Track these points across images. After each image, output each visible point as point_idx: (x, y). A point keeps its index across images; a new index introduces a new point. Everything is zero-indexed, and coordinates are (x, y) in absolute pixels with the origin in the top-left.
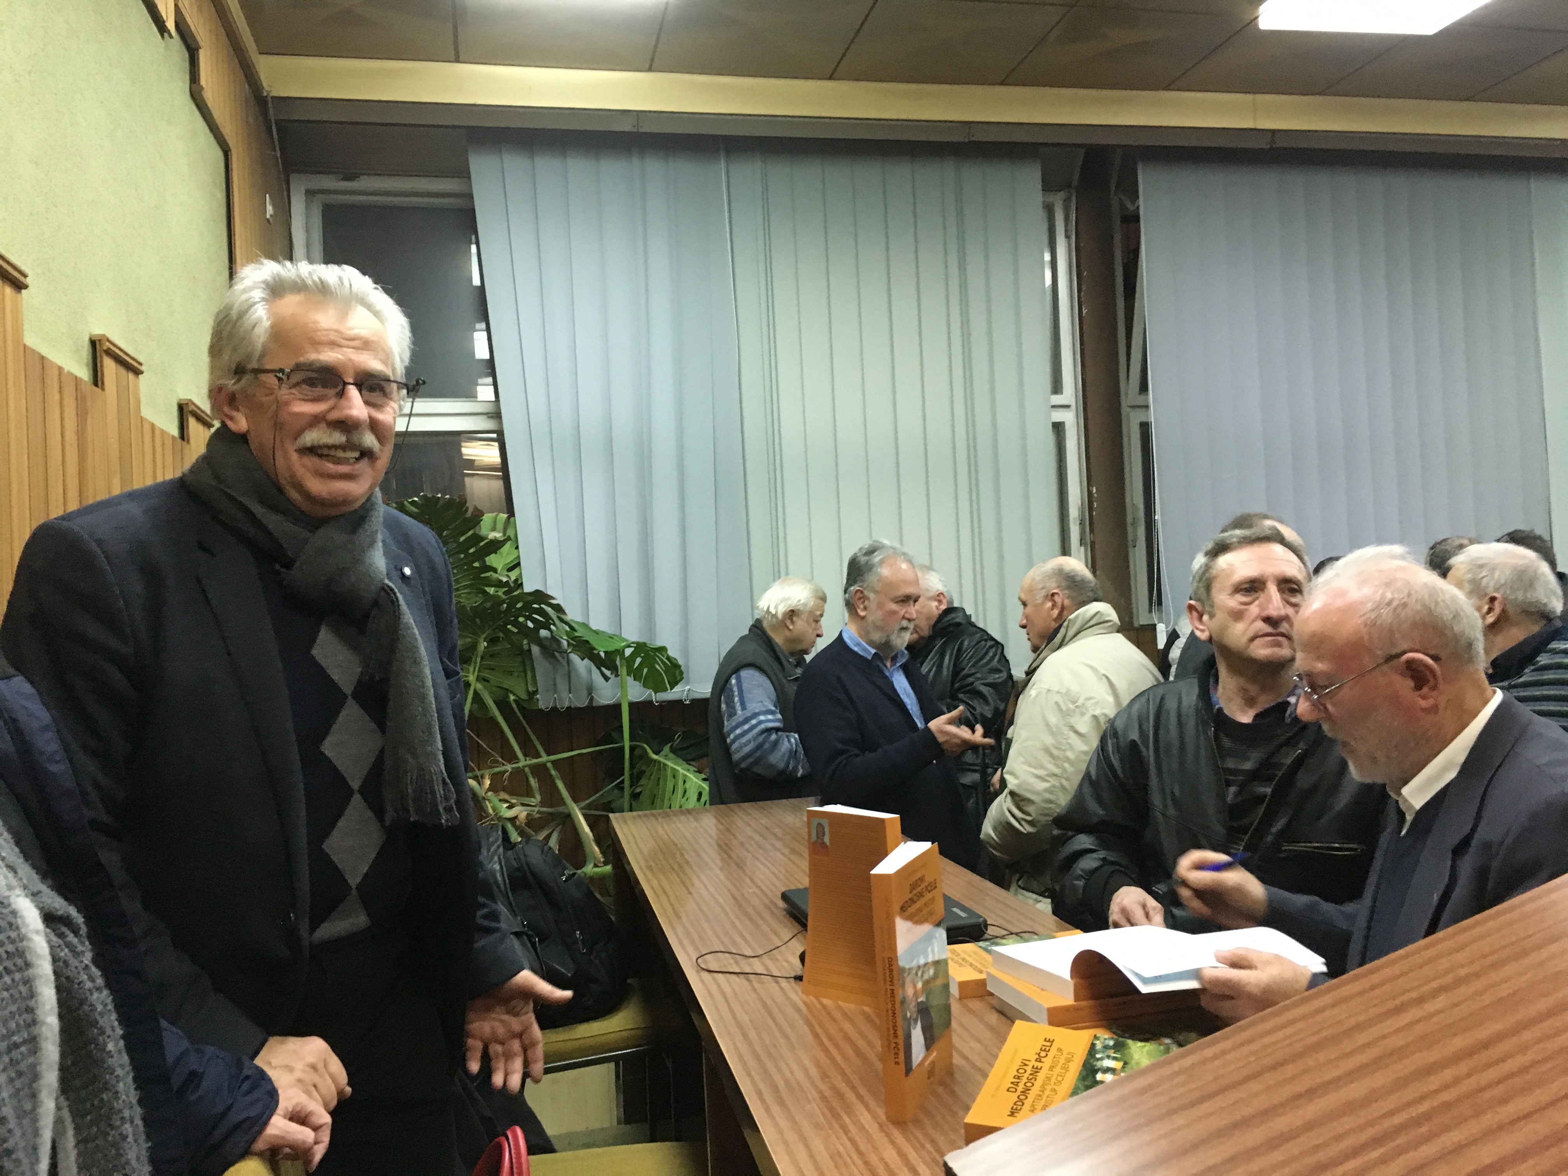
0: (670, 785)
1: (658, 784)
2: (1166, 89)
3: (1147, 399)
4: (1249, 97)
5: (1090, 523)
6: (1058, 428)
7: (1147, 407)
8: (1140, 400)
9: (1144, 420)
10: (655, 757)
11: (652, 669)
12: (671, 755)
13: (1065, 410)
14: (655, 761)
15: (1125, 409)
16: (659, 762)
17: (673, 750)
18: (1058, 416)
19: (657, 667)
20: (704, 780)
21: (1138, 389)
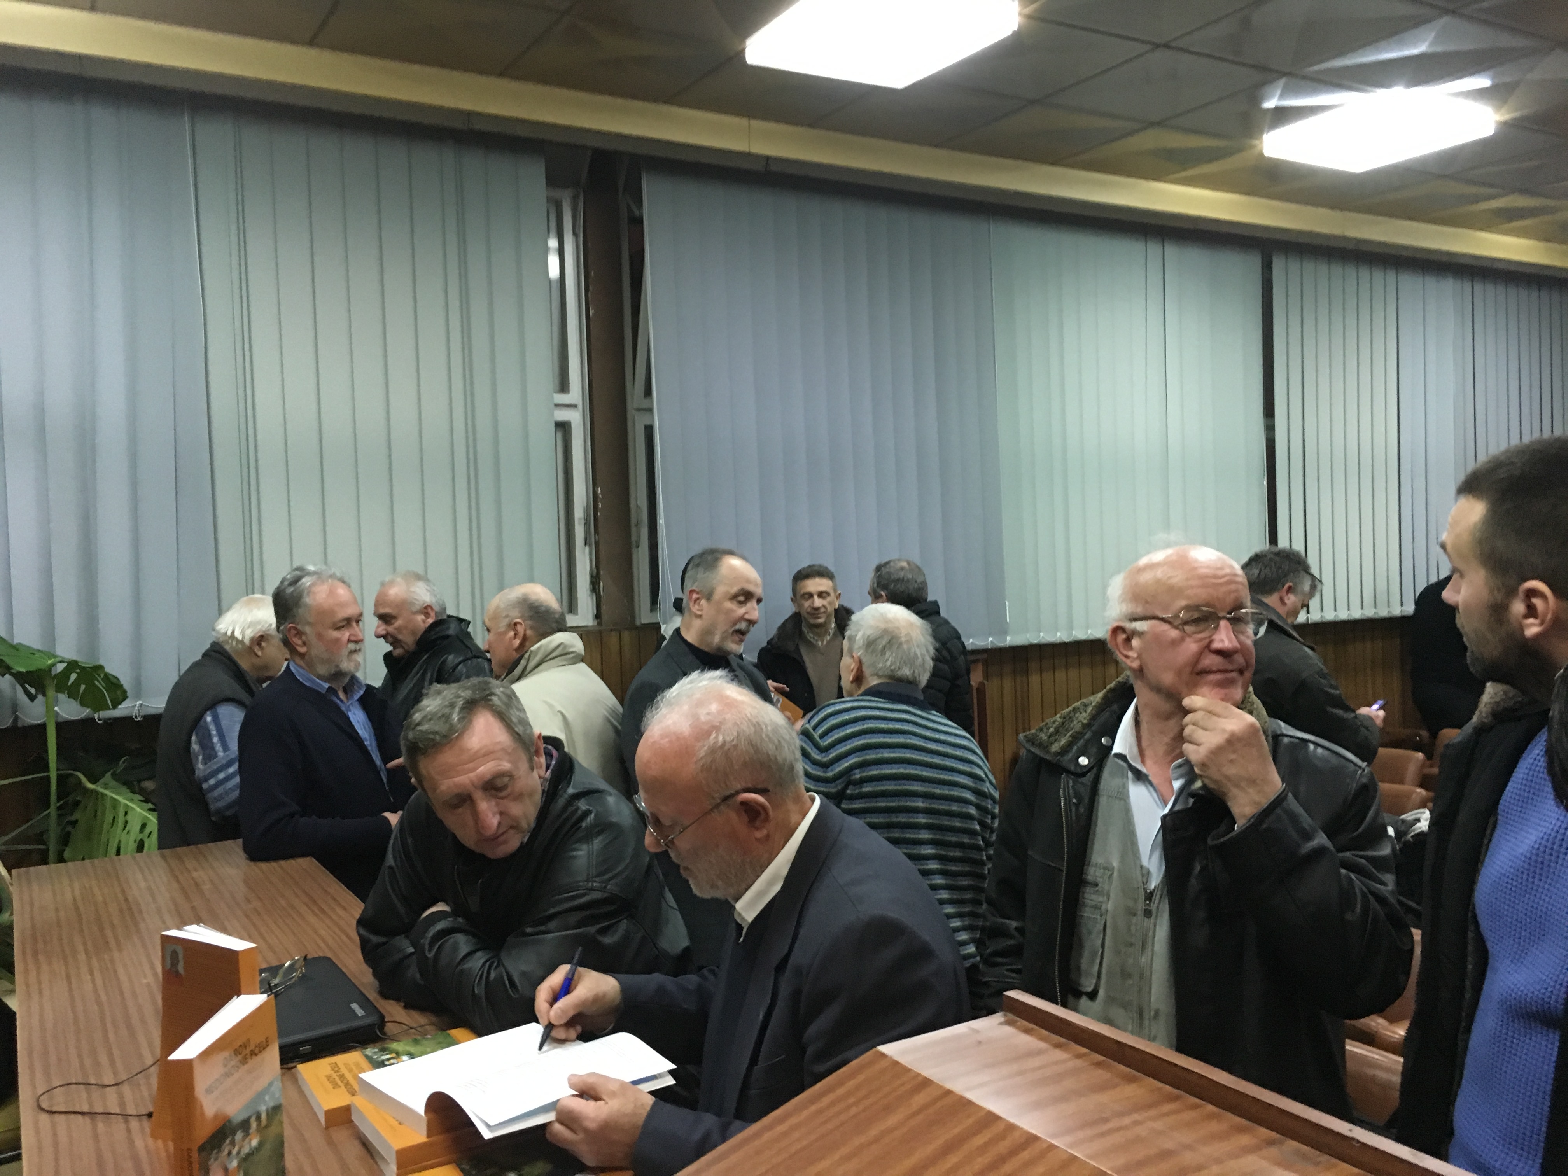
0: (109, 819)
1: (95, 816)
2: (666, 102)
3: (652, 403)
4: (743, 122)
5: (595, 522)
6: (563, 427)
7: (650, 410)
8: (645, 404)
9: (648, 423)
10: (91, 786)
11: (91, 686)
12: (113, 783)
13: (572, 409)
14: (92, 791)
15: (631, 412)
16: (97, 792)
17: (115, 777)
18: (562, 415)
19: (96, 683)
20: (150, 810)
21: (643, 395)
